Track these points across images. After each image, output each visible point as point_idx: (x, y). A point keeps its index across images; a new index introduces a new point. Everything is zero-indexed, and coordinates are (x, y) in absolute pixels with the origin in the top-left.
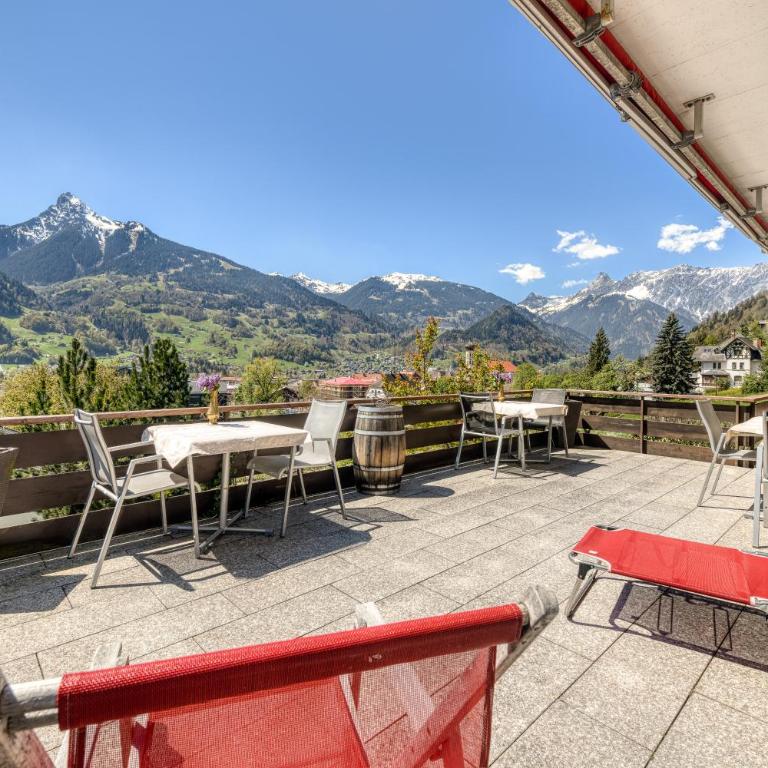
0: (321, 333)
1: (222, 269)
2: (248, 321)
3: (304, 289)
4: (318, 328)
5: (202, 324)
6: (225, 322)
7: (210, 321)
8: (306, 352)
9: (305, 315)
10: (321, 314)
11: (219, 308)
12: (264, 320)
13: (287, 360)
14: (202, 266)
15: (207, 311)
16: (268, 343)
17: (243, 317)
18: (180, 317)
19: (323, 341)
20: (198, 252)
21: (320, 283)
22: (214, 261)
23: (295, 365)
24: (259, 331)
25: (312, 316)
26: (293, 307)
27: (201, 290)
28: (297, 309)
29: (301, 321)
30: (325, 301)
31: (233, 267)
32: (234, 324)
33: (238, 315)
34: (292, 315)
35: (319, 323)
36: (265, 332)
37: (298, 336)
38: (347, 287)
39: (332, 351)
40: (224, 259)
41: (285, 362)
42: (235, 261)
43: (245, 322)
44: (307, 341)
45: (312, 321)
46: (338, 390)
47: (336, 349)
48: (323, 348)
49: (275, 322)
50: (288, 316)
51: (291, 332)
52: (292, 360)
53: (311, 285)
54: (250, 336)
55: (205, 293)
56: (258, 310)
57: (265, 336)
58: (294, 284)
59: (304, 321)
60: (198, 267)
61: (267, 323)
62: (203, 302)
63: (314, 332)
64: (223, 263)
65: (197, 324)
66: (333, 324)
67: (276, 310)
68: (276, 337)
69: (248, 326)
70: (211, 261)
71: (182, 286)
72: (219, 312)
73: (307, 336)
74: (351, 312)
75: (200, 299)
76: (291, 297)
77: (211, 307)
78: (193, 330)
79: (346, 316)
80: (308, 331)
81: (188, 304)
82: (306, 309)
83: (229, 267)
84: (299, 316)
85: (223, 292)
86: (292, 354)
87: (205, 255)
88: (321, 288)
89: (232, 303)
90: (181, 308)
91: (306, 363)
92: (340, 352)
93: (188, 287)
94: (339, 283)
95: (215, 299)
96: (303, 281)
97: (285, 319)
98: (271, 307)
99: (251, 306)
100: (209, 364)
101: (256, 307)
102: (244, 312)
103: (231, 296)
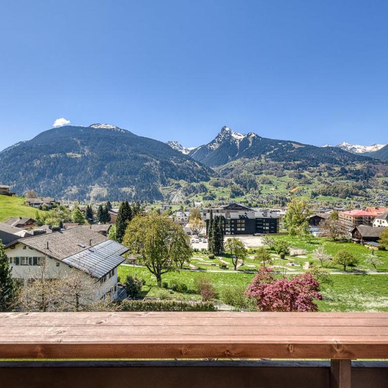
0: (359, 179)
1: (294, 148)
2: (309, 175)
3: (346, 152)
4: (356, 176)
5: (283, 178)
6: (295, 177)
7: (287, 176)
8: (347, 191)
9: (347, 168)
10: (359, 166)
11: (292, 169)
12: (318, 174)
13: (334, 196)
14: (283, 148)
15: (286, 171)
16: (322, 187)
17: (306, 173)
18: (272, 176)
19: (360, 183)
20: (281, 141)
21: (359, 146)
23: (339, 199)
24: (316, 180)
25: (352, 168)
26: (338, 164)
27: (283, 161)
28: (341, 165)
29: (344, 172)
30: (362, 158)
31: (300, 146)
32: (300, 177)
33: (303, 172)
34: (338, 169)
35: (358, 172)
36: (320, 180)
37: (342, 181)
38: (380, 147)
39: (368, 190)
40: (295, 143)
41: (333, 198)
42: (301, 143)
43: (307, 176)
44: (350, 184)
45: (351, 171)
47: (371, 188)
48: (360, 188)
49: (326, 174)
50: (335, 170)
51: (337, 179)
52: (337, 196)
53: (351, 149)
54: (310, 183)
55: (284, 162)
56: (315, 168)
57: (320, 182)
58: (339, 150)
59: (347, 172)
60: (281, 149)
61: (320, 175)
62: (284, 167)
63: (352, 178)
64: (294, 145)
65: (281, 179)
66: (368, 172)
67: (326, 167)
68: (326, 183)
69: (309, 177)
70: (288, 145)
71: (273, 160)
72: (292, 171)
73: (348, 181)
74: (383, 163)
75: (282, 166)
76: (336, 158)
77: (288, 169)
78: (278, 182)
79: (380, 166)
80: (349, 178)
81: (276, 169)
82: (348, 164)
83: (297, 146)
84: (342, 169)
85: (294, 160)
86: (337, 192)
87: (284, 142)
88: (360, 149)
89: (299, 166)
90: (272, 171)
91: (347, 198)
92: (375, 190)
93: (276, 160)
94: (374, 145)
95: (290, 164)
96: (345, 147)
97: (332, 172)
98: (323, 166)
99: (310, 166)
100: (286, 199)
101: (313, 166)
102: (306, 170)
103: (299, 162)
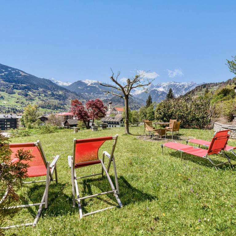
0: (60, 99)
1: (21, 75)
2: (32, 94)
3: (54, 84)
4: (59, 97)
5: (13, 95)
6: (23, 95)
7: (17, 94)
8: (55, 106)
9: (55, 93)
10: (61, 93)
11: (20, 89)
12: (38, 94)
13: (48, 108)
14: (12, 73)
15: (15, 90)
16: (40, 102)
17: (30, 93)
18: (4, 92)
19: (61, 102)
20: (10, 68)
21: (60, 82)
22: (18, 72)
23: (51, 110)
24: (37, 98)
25: (57, 93)
26: (50, 90)
27: (12, 82)
28: (51, 91)
29: (53, 95)
30: (62, 88)
31: (25, 74)
32: (26, 95)
33: (28, 92)
34: (50, 93)
35: (60, 96)
36: (39, 98)
37: (52, 100)
38: (70, 84)
39: (65, 106)
40: (21, 71)
41: (47, 109)
42: (26, 72)
43: (31, 95)
44: (56, 102)
45: (57, 95)
46: (63, 117)
47: (66, 105)
48: (62, 105)
49: (43, 95)
50: (48, 93)
51: (49, 99)
52: (50, 109)
53: (56, 82)
54: (34, 100)
55: (14, 84)
56: (36, 91)
57: (39, 100)
58: (50, 82)
59: (54, 95)
60: (10, 73)
61: (40, 95)
62: (13, 87)
63: (58, 99)
64: (21, 73)
65: (11, 95)
66: (65, 96)
67: (43, 91)
68: (43, 100)
69: (32, 96)
70: (16, 72)
71: (4, 81)
72: (20, 91)
73: (56, 100)
74: (71, 92)
75: (12, 86)
76: (49, 86)
77: (17, 89)
78: (9, 97)
79: (70, 94)
80: (56, 99)
81: (7, 88)
82: (55, 91)
83: (23, 74)
84: (52, 93)
85: (22, 83)
86: (50, 106)
87: (13, 69)
88: (60, 84)
89: (25, 88)
90: (4, 89)
91: (55, 110)
92: (68, 106)
93: (7, 81)
94: (67, 82)
95: (18, 86)
96: (53, 81)
97: (47, 94)
98: (41, 90)
99: (33, 89)
100: (17, 110)
101: (35, 89)
102: (30, 91)
103: (25, 85)
